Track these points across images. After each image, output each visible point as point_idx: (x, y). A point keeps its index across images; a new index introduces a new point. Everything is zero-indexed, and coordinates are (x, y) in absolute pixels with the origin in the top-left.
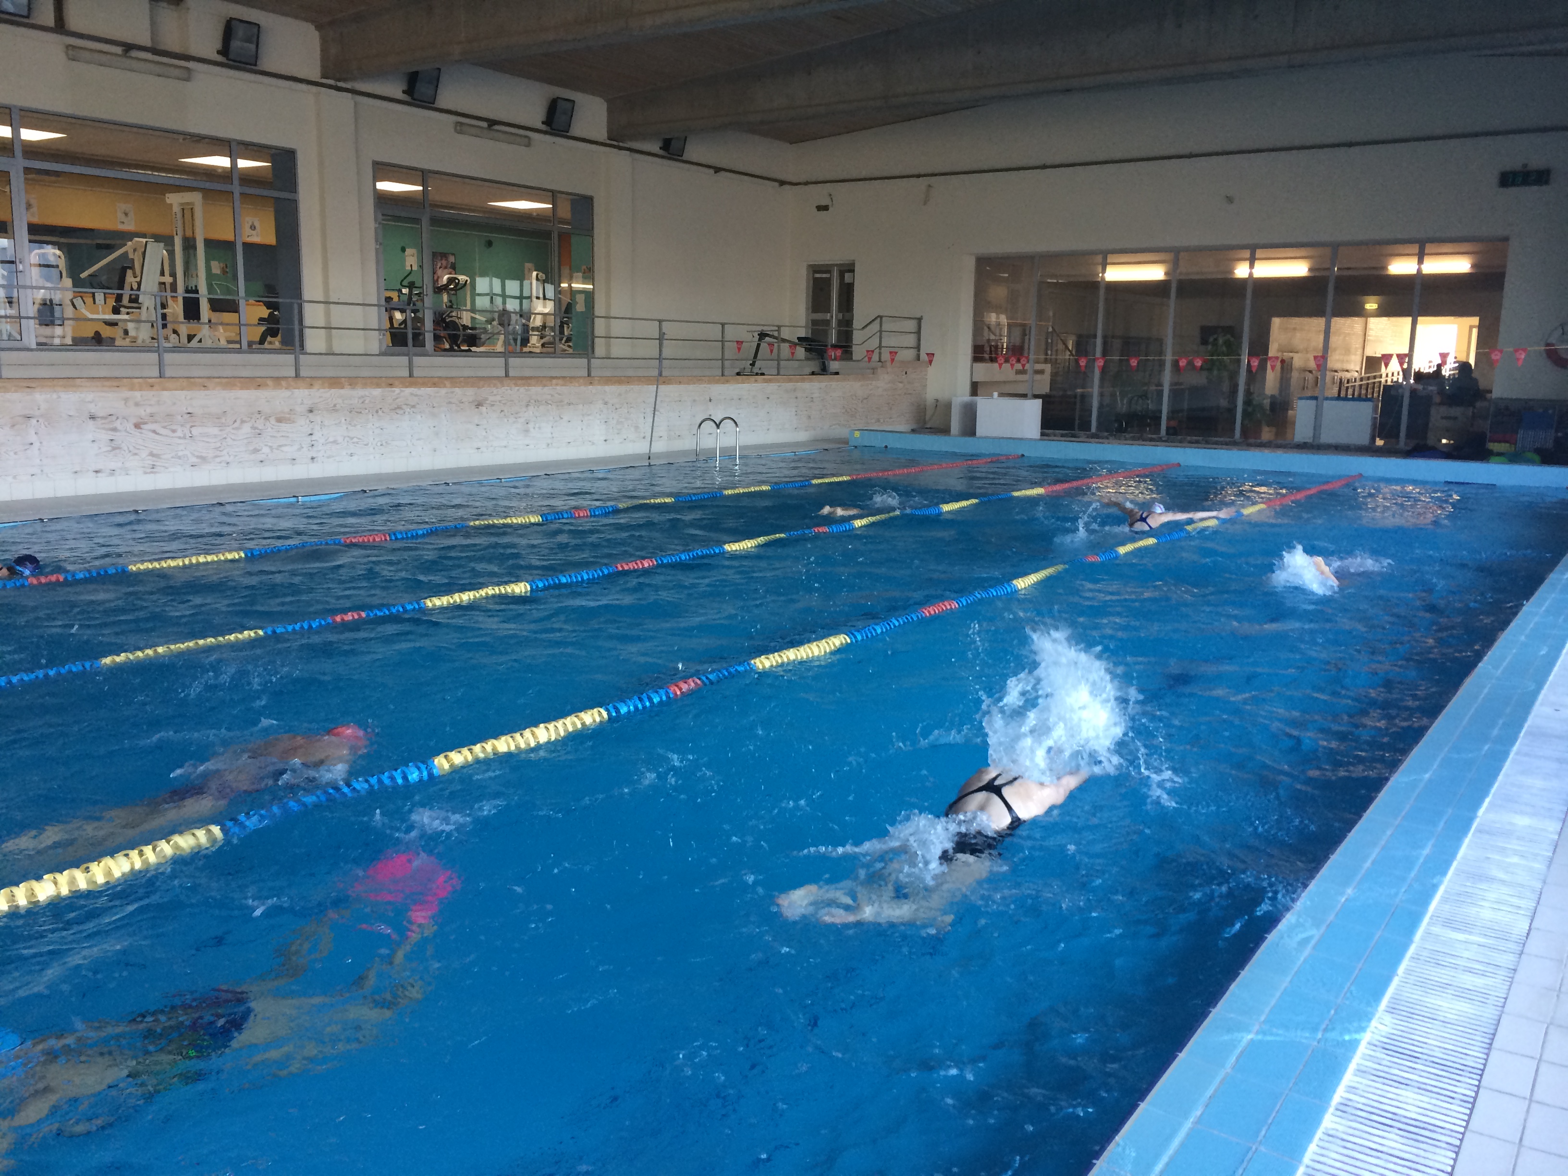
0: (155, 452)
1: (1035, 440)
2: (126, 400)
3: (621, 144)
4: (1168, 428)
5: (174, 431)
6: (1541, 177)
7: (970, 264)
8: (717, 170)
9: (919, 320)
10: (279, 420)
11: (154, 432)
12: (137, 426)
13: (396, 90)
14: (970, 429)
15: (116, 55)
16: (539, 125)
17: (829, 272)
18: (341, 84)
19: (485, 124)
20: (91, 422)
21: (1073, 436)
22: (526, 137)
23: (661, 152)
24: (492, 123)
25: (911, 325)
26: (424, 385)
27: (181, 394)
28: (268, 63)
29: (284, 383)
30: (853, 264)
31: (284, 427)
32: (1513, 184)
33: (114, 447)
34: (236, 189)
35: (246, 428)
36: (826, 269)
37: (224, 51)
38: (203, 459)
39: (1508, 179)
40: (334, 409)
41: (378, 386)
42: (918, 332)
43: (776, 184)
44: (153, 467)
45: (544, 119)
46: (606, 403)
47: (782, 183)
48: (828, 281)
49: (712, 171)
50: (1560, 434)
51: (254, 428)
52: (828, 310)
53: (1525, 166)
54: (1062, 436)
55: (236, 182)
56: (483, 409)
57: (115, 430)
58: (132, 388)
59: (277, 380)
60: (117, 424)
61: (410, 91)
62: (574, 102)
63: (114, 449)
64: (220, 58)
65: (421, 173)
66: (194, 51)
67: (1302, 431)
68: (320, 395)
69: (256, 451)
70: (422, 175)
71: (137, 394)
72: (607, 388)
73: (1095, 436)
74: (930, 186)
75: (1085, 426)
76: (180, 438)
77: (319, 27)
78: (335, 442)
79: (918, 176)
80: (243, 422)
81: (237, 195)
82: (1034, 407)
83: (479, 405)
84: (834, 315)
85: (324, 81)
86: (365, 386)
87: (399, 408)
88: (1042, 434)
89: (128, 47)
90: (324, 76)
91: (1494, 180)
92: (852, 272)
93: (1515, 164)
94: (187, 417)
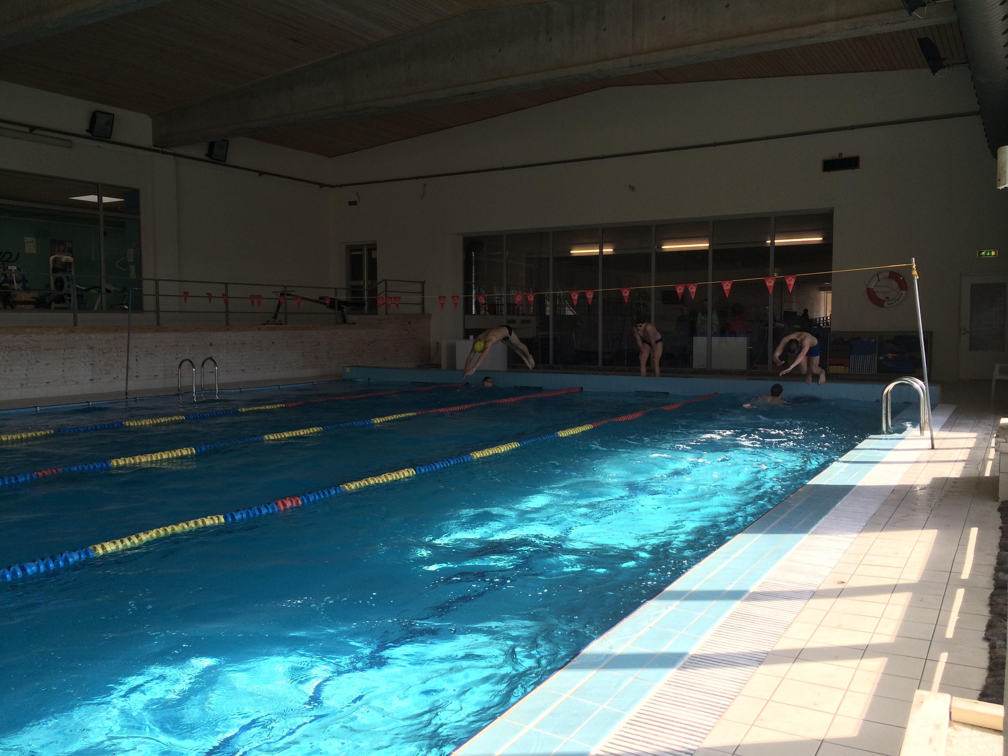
3: (164, 150)
4: (604, 361)
6: (852, 163)
8: (261, 173)
9: (423, 283)
14: (452, 366)
16: (84, 133)
17: (361, 250)
19: (27, 130)
22: (69, 140)
23: (207, 158)
24: (33, 128)
25: (417, 288)
30: (375, 245)
32: (833, 169)
36: (359, 248)
39: (829, 166)
42: (423, 293)
43: (318, 186)
45: (88, 128)
46: (91, 348)
47: (322, 185)
48: (361, 256)
49: (257, 174)
50: (881, 358)
52: (362, 278)
53: (841, 155)
62: (113, 115)
67: (698, 360)
72: (93, 336)
73: (551, 367)
74: (425, 185)
75: (545, 360)
79: (418, 178)
84: (365, 282)
88: (508, 366)
91: (820, 166)
92: (375, 249)
93: (833, 154)
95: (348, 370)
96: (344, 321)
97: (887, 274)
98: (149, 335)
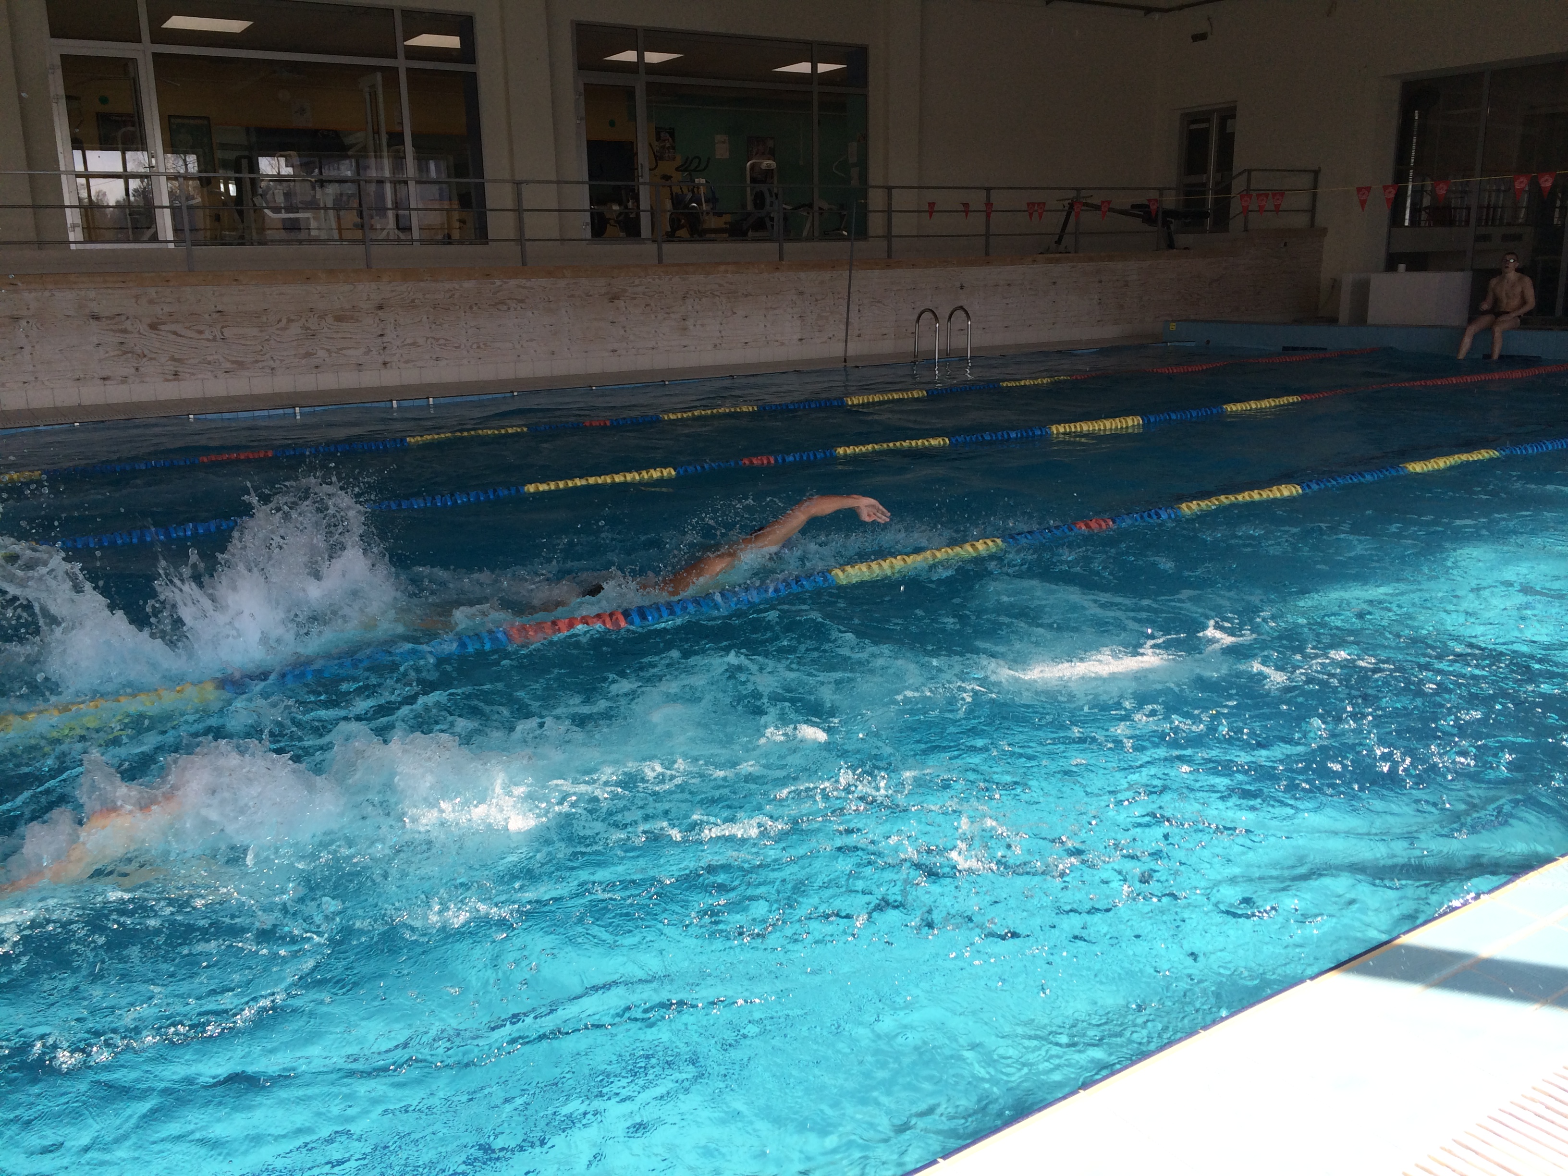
0: (177, 356)
2: (137, 297)
5: (201, 332)
9: (1316, 173)
10: (339, 319)
11: (176, 333)
12: (153, 327)
14: (1360, 317)
17: (1208, 120)
20: (94, 323)
25: (1300, 181)
27: (207, 290)
30: (1235, 108)
31: (345, 326)
34: (402, 63)
35: (295, 329)
36: (1204, 117)
40: (412, 305)
41: (471, 276)
42: (1313, 190)
43: (1141, 13)
44: (176, 373)
46: (801, 293)
47: (1148, 10)
48: (1207, 131)
49: (1042, 2)
51: (305, 328)
52: (1205, 170)
55: (401, 55)
56: (621, 303)
57: (125, 331)
60: (128, 325)
63: (125, 353)
68: (392, 289)
69: (308, 355)
72: (803, 275)
76: (208, 340)
78: (414, 344)
80: (290, 321)
81: (402, 71)
84: (1211, 176)
92: (1233, 117)
94: (215, 316)
95: (1173, 326)
96: (1171, 246)
98: (877, 273)
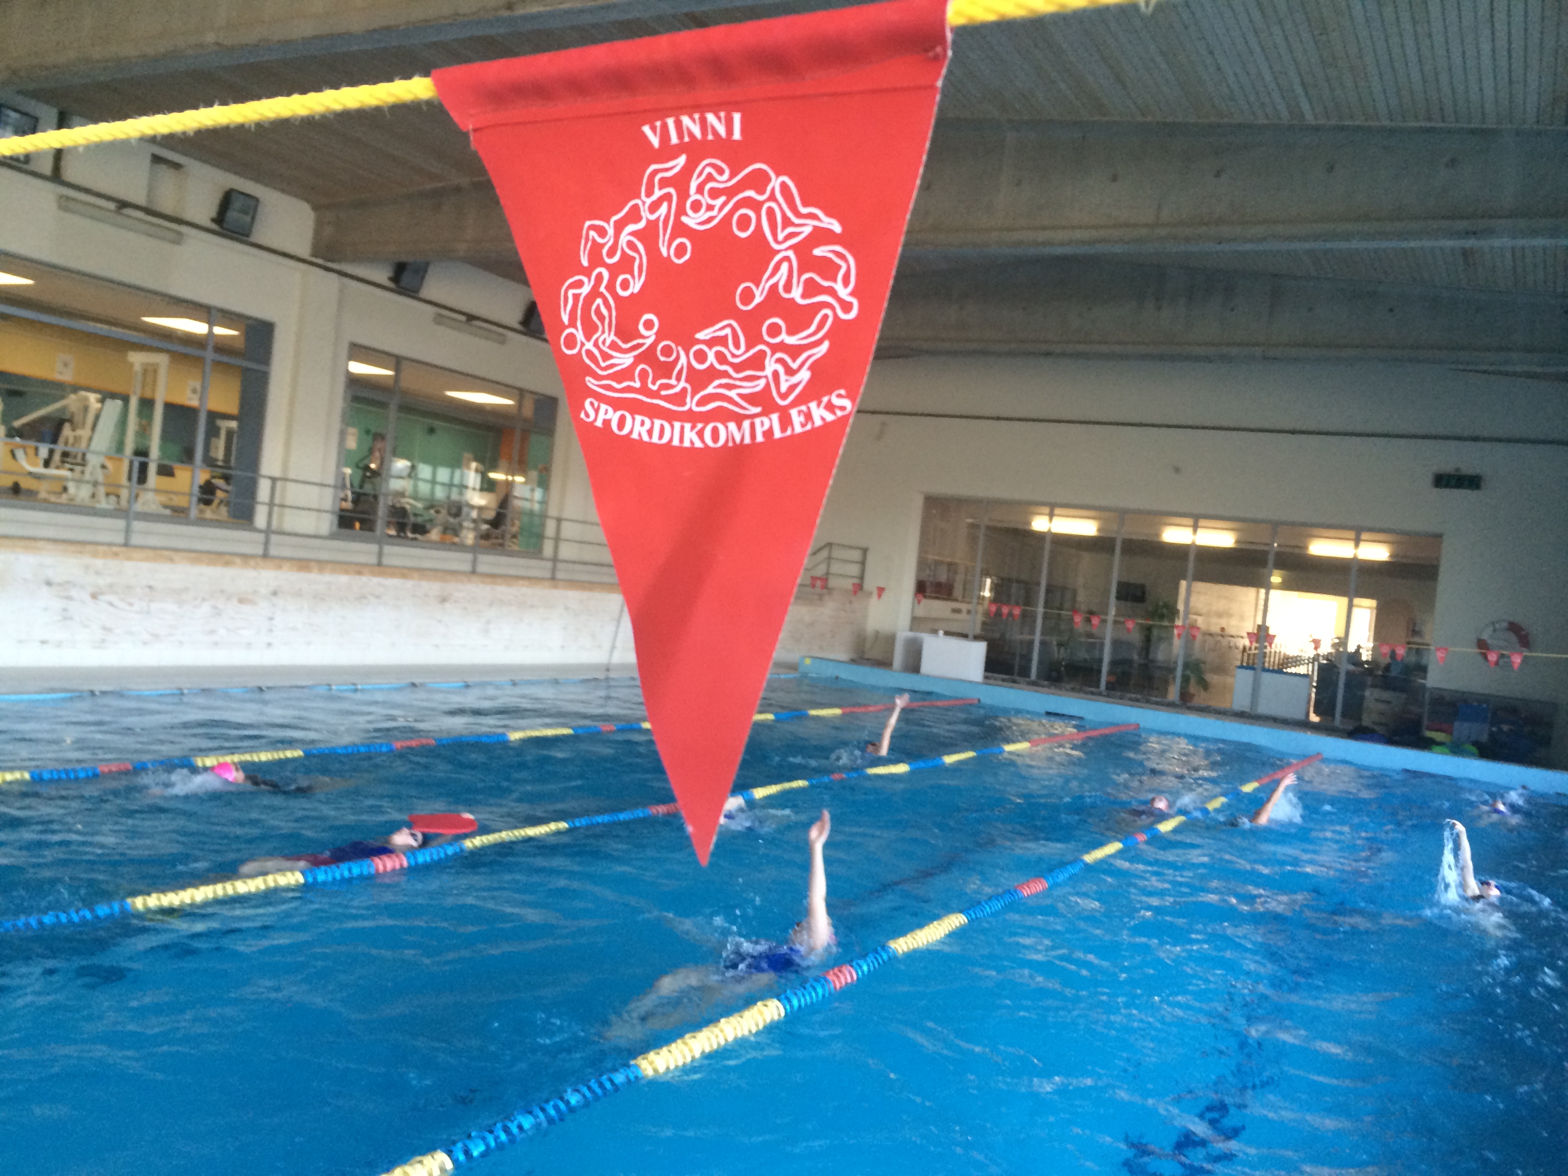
0: (107, 625)
1: (979, 683)
2: (87, 567)
4: (1108, 683)
5: (131, 604)
6: (1472, 482)
7: (919, 501)
9: (865, 551)
10: (241, 601)
11: (111, 604)
12: (94, 596)
13: (382, 275)
14: (914, 665)
15: (110, 211)
16: (517, 325)
18: (330, 265)
19: (466, 319)
20: (45, 589)
21: (1014, 682)
22: (501, 334)
24: (471, 318)
25: (856, 555)
26: (393, 575)
27: (145, 566)
28: (260, 235)
29: (252, 562)
31: (246, 608)
32: (1447, 486)
33: (66, 616)
34: (209, 355)
35: (206, 608)
37: (220, 219)
38: (156, 636)
39: (1442, 481)
40: (298, 594)
41: (346, 572)
42: (863, 563)
44: (103, 641)
45: (521, 319)
46: (567, 609)
50: (1494, 729)
51: (215, 607)
53: (1457, 470)
54: (1003, 680)
55: (210, 348)
56: (447, 605)
57: (69, 598)
58: (95, 555)
59: (245, 557)
60: (73, 593)
61: (396, 278)
63: (65, 619)
64: (214, 226)
65: (394, 360)
66: (188, 216)
67: (1239, 699)
68: (287, 577)
69: (212, 632)
70: (397, 362)
71: (99, 563)
72: (570, 593)
73: (1034, 684)
74: (884, 423)
75: (1024, 672)
76: (137, 612)
77: (316, 208)
78: (294, 629)
79: (874, 412)
80: (204, 600)
81: (209, 362)
82: (979, 649)
83: (443, 600)
85: (314, 260)
86: (333, 571)
87: (364, 597)
88: (986, 677)
89: (123, 204)
90: (314, 255)
91: (1429, 480)
93: (1448, 467)
94: (147, 590)
95: (808, 661)
97: (1505, 625)
